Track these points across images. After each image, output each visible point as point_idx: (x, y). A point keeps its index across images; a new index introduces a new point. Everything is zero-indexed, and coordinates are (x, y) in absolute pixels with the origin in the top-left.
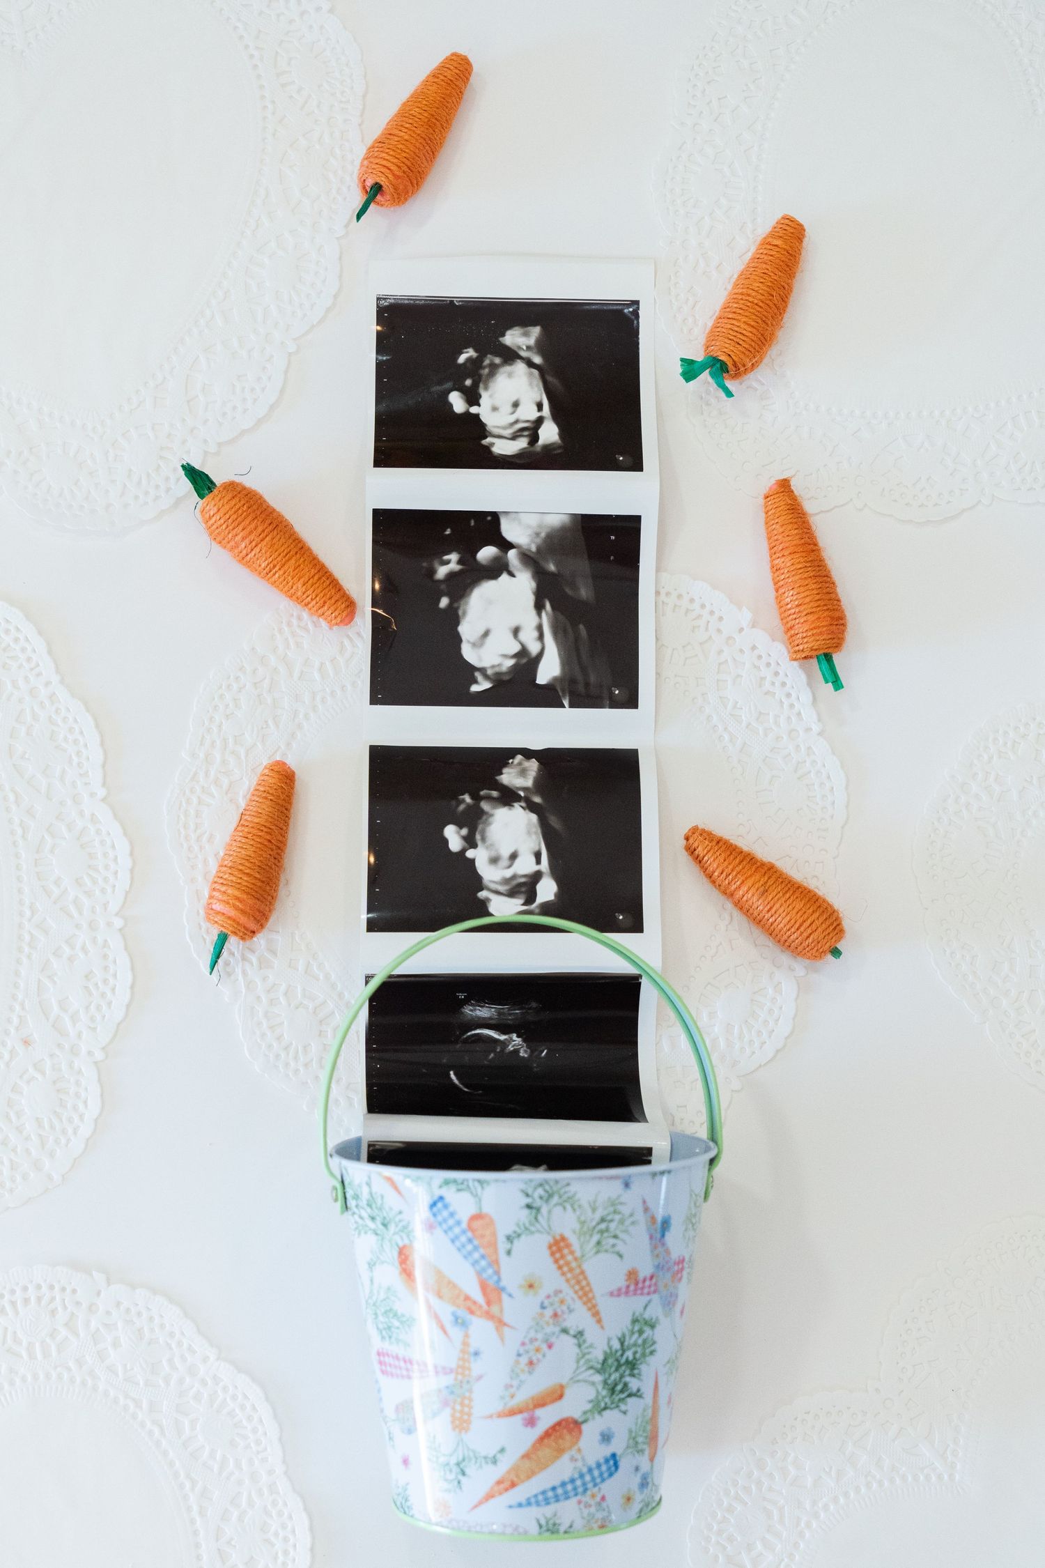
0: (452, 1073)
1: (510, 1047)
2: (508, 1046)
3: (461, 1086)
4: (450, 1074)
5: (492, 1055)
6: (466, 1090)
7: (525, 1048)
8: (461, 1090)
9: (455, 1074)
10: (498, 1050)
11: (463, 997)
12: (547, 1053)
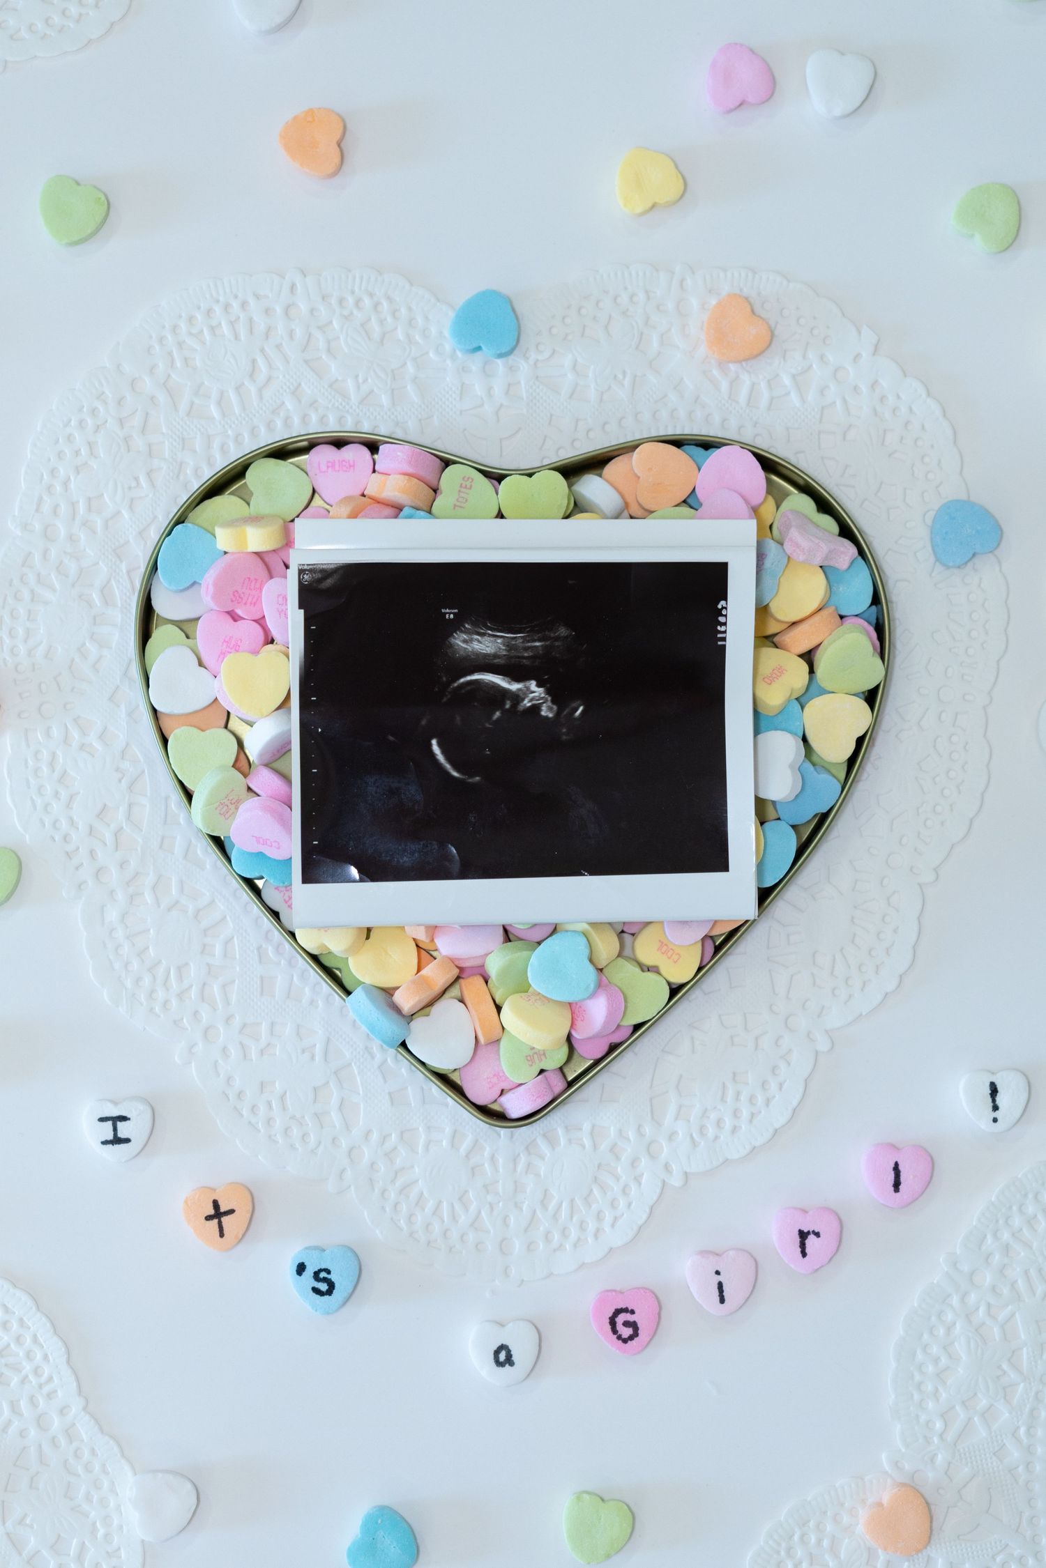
0: (434, 742)
1: (526, 702)
2: (523, 700)
3: (448, 766)
4: (430, 745)
5: (498, 714)
6: (455, 774)
7: (549, 703)
8: (448, 774)
9: (439, 745)
10: (507, 706)
11: (452, 616)
12: (583, 711)
